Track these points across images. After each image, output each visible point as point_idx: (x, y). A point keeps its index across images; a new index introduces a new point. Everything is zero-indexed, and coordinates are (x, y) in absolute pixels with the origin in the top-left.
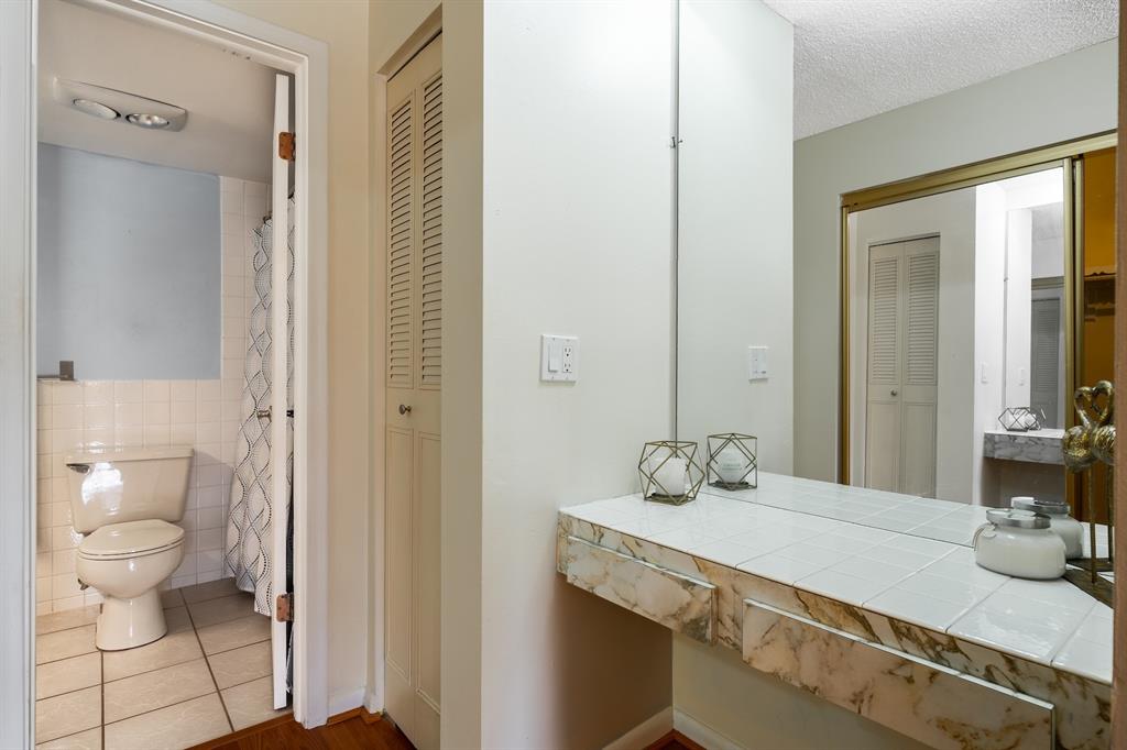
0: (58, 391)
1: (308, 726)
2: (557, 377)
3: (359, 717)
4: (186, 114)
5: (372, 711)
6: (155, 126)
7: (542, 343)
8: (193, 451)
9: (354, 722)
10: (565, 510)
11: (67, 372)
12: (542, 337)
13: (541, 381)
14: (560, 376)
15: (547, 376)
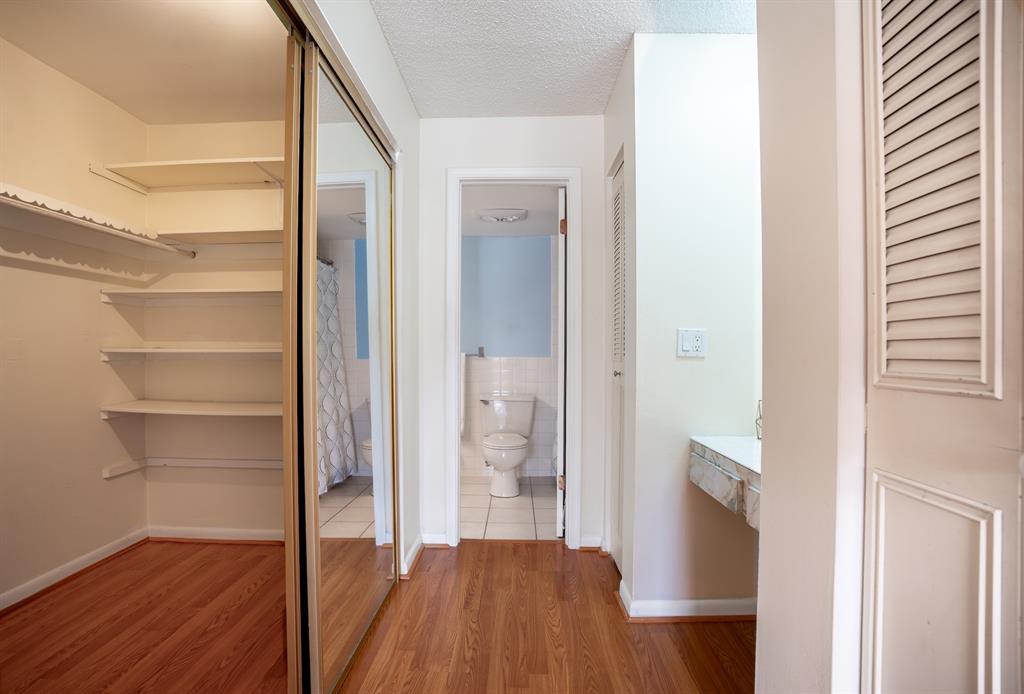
0: (477, 362)
1: (570, 547)
2: (688, 354)
3: (597, 551)
4: (527, 211)
5: (604, 550)
6: (514, 220)
7: (678, 334)
8: (535, 398)
9: (593, 552)
10: (694, 438)
11: (481, 354)
12: (678, 330)
13: (678, 357)
14: (692, 354)
15: (681, 353)
